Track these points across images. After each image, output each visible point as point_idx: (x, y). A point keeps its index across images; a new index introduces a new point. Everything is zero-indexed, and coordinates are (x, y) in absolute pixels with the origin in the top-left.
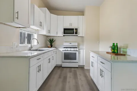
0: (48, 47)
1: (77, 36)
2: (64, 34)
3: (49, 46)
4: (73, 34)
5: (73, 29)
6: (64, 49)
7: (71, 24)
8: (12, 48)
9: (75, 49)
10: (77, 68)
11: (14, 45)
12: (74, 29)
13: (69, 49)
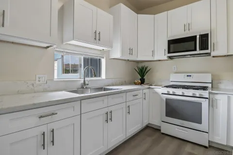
0: (136, 84)
1: (209, 54)
2: (169, 52)
3: (136, 81)
4: (195, 50)
5: (193, 38)
6: (166, 90)
7: (187, 27)
8: (33, 85)
9: (198, 93)
10: (206, 147)
11: (37, 79)
12: (196, 36)
13: (179, 91)
